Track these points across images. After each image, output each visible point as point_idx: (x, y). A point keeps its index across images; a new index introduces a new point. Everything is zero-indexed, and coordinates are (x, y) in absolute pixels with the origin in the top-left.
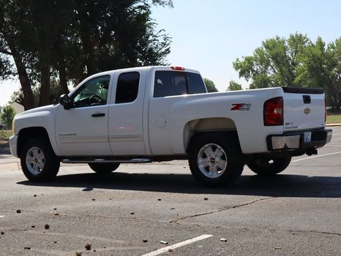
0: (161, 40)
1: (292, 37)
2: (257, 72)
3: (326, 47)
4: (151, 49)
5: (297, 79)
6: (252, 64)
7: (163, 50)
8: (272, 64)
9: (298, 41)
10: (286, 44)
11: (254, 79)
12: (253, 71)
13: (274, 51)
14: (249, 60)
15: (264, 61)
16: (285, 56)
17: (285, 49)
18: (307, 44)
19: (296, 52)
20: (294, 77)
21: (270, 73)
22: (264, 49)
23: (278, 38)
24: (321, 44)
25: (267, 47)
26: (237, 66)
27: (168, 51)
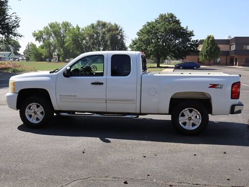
0: (13, 18)
1: (64, 23)
2: (45, 39)
3: (80, 30)
4: (8, 23)
5: (66, 44)
6: (42, 34)
7: (15, 25)
8: (53, 35)
9: (66, 25)
10: (60, 26)
11: (44, 42)
12: (43, 38)
13: (55, 29)
14: (41, 32)
15: (48, 34)
16: (60, 32)
17: (60, 28)
18: (71, 27)
19: (65, 31)
20: (64, 43)
21: (51, 40)
22: (49, 27)
23: (56, 23)
24: (78, 28)
25: (51, 26)
26: (34, 35)
27: (18, 26)
